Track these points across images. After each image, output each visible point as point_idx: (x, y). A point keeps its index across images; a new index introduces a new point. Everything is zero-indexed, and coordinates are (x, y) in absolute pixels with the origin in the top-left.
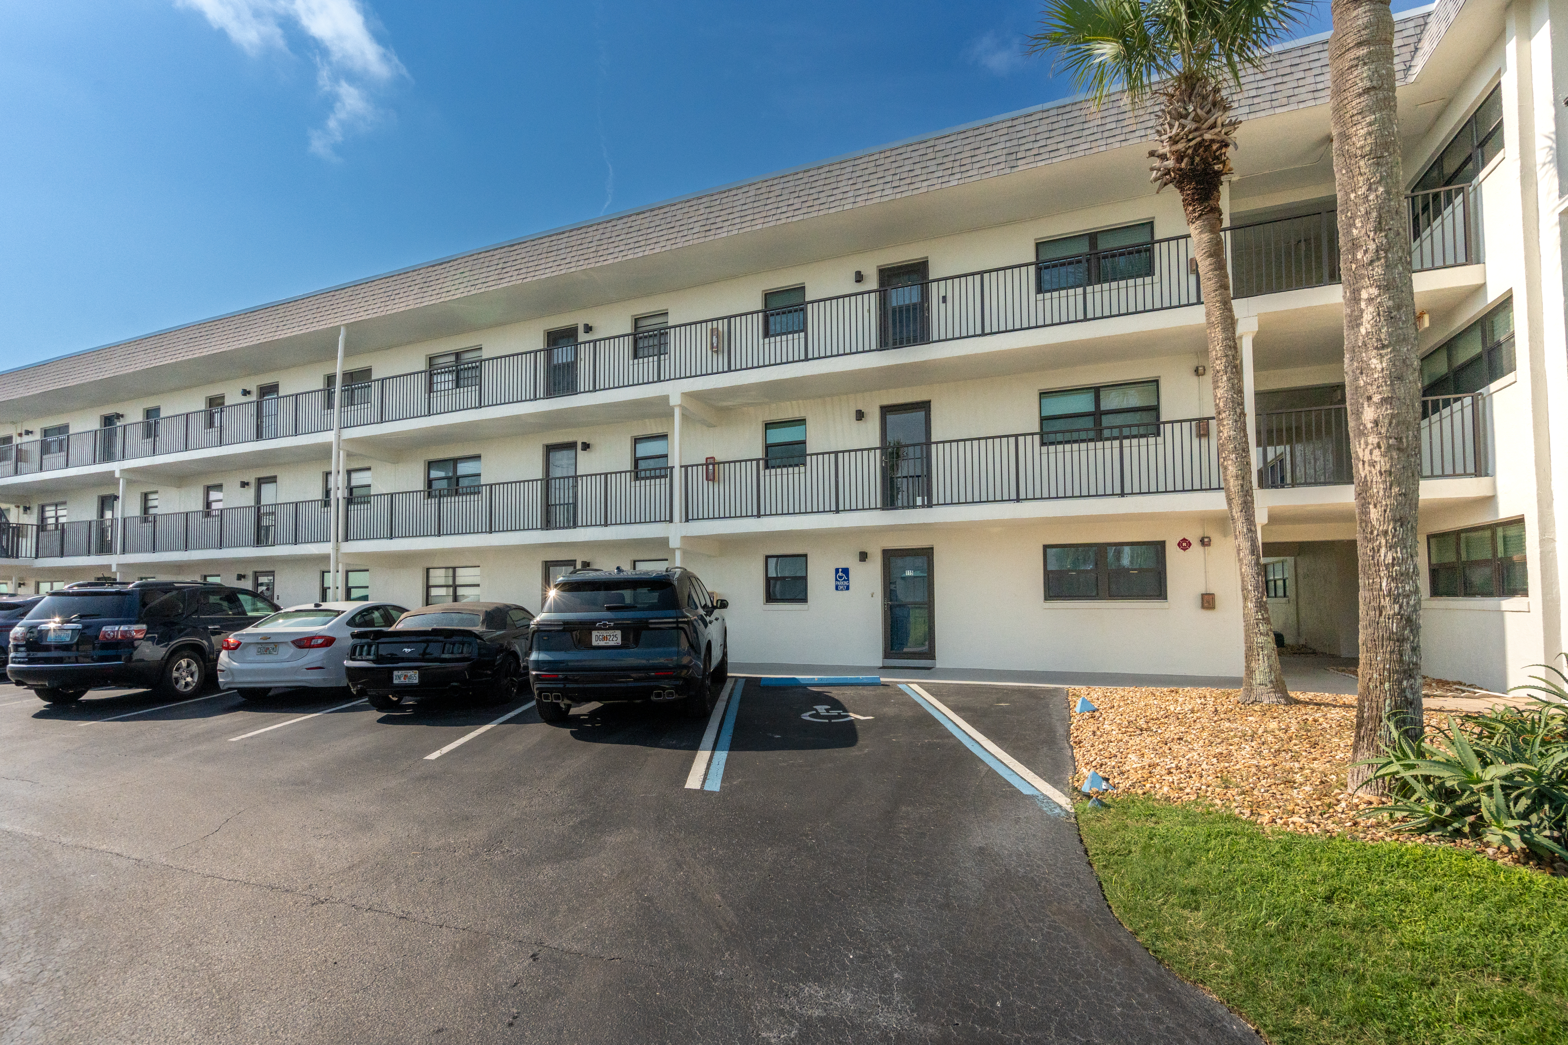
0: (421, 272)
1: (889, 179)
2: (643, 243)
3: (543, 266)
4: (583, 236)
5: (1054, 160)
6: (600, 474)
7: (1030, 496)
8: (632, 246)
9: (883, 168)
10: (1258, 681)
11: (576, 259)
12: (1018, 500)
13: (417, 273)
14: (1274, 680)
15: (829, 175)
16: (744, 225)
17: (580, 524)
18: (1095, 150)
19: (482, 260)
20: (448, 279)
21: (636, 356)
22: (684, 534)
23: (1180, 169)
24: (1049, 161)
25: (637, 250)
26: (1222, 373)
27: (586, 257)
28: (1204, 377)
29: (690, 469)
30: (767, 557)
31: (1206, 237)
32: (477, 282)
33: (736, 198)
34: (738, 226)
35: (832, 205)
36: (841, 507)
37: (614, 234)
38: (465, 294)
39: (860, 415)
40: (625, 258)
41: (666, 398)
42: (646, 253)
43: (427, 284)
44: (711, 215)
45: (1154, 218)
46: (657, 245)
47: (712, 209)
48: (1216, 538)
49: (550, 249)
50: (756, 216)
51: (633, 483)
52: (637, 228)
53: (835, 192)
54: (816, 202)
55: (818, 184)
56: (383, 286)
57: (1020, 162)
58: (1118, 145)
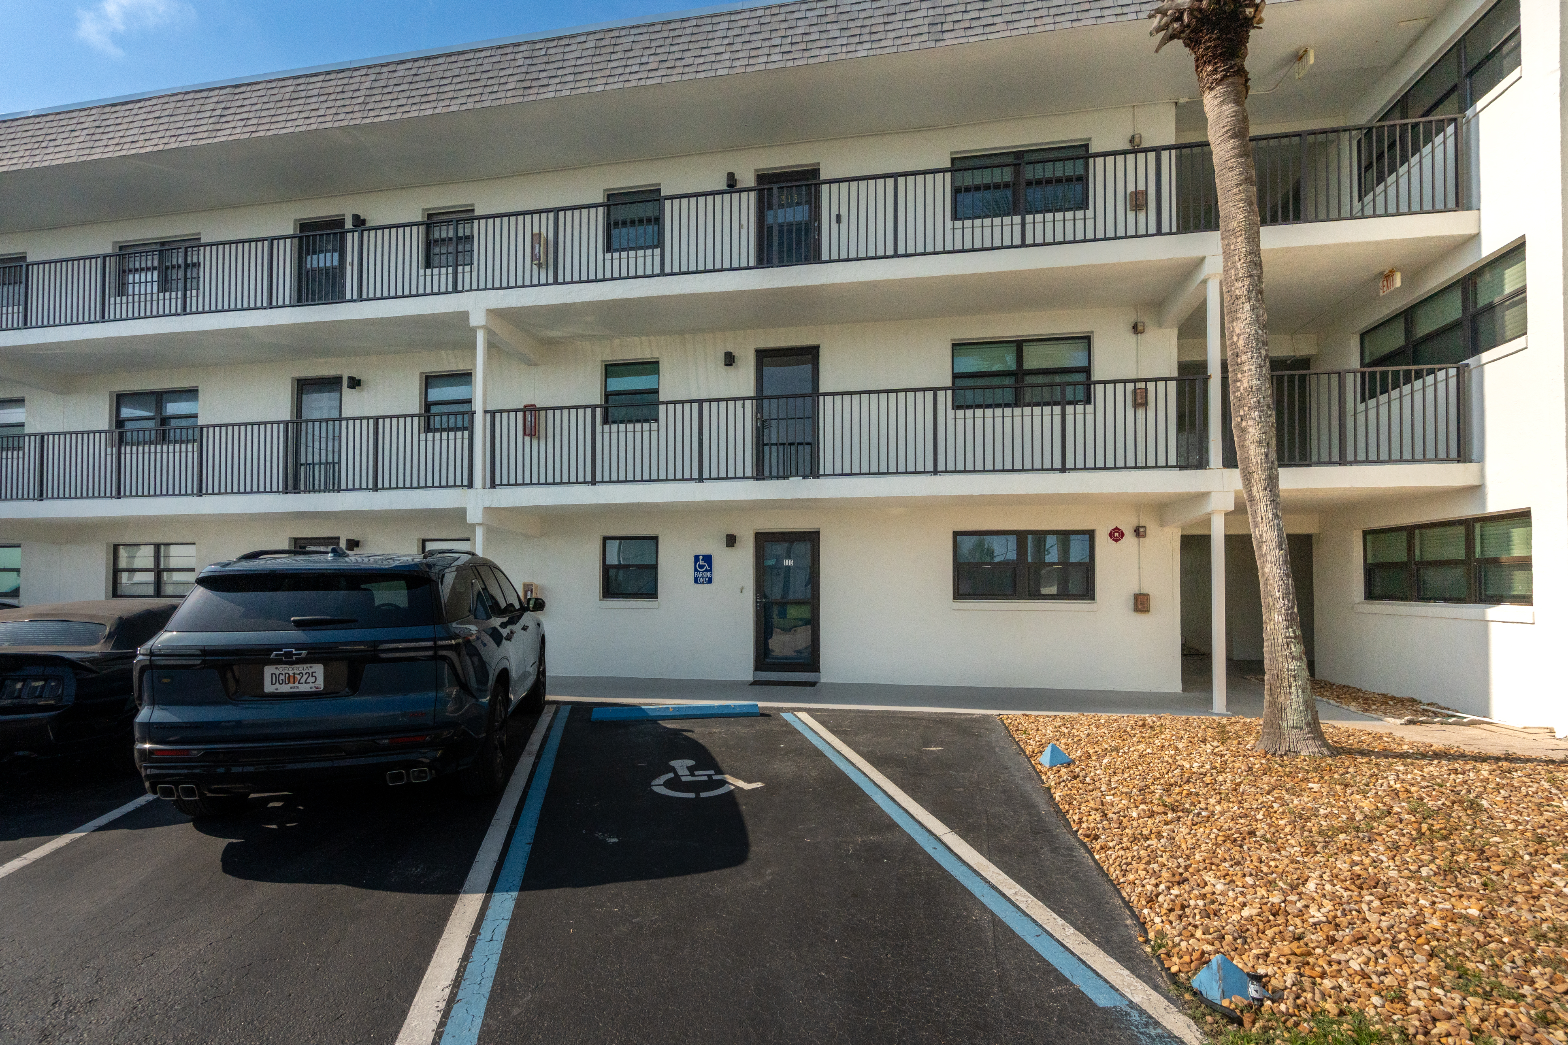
0: (93, 111)
1: (778, 41)
2: (432, 98)
3: (283, 118)
4: (345, 81)
5: (990, 37)
6: (368, 418)
7: (951, 467)
8: (417, 100)
9: (769, 27)
10: (1291, 723)
11: (334, 111)
12: (935, 472)
13: (86, 113)
14: (1312, 722)
15: (696, 30)
16: (578, 85)
17: (343, 486)
18: (1041, 29)
19: (190, 103)
20: (135, 125)
21: (428, 265)
22: (488, 504)
23: (1200, 10)
24: (984, 37)
25: (423, 106)
26: (1243, 299)
27: (350, 109)
28: (1143, 335)
29: (498, 415)
30: (605, 539)
31: (1229, 109)
32: (179, 132)
33: (567, 49)
34: (571, 86)
35: (700, 68)
36: (706, 475)
37: (391, 82)
38: (160, 147)
39: (730, 360)
40: (405, 116)
41: (464, 316)
42: (438, 111)
43: (101, 130)
44: (533, 69)
45: (1090, 139)
46: (453, 102)
47: (535, 61)
48: (1152, 529)
49: (295, 96)
50: (596, 75)
51: (423, 436)
52: (426, 77)
53: (704, 52)
54: (678, 63)
55: (682, 40)
56: (30, 127)
57: (947, 35)
58: (1069, 25)
